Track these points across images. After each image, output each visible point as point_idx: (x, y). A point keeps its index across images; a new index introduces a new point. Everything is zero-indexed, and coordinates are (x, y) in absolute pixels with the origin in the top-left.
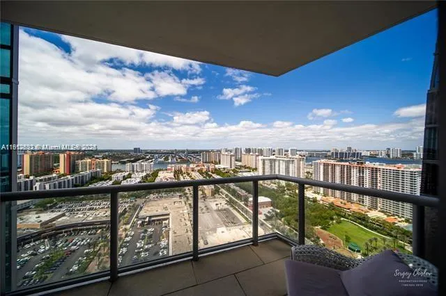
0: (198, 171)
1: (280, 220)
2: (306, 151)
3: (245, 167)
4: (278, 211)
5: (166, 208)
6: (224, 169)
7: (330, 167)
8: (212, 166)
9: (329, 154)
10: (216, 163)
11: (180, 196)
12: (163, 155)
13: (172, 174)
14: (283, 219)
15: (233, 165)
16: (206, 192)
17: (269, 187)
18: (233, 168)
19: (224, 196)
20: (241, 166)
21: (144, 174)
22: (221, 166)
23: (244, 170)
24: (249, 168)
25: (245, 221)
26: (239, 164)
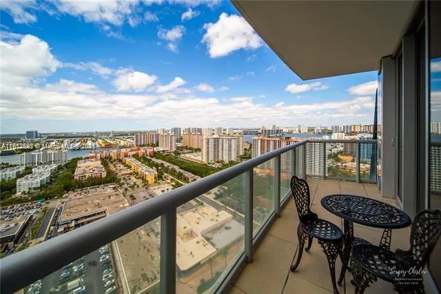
0: (134, 156)
1: (229, 196)
2: (241, 129)
3: (186, 148)
4: (226, 188)
5: (99, 205)
6: (164, 151)
7: (266, 143)
8: (150, 150)
9: (260, 131)
10: (153, 146)
11: (114, 188)
12: (77, 139)
13: (99, 162)
14: (231, 195)
15: (173, 146)
16: (148, 179)
17: (214, 166)
18: (174, 150)
19: (169, 181)
20: (182, 147)
21: (54, 166)
22: (160, 149)
23: (185, 151)
24: (191, 149)
25: (196, 203)
26: (180, 145)
